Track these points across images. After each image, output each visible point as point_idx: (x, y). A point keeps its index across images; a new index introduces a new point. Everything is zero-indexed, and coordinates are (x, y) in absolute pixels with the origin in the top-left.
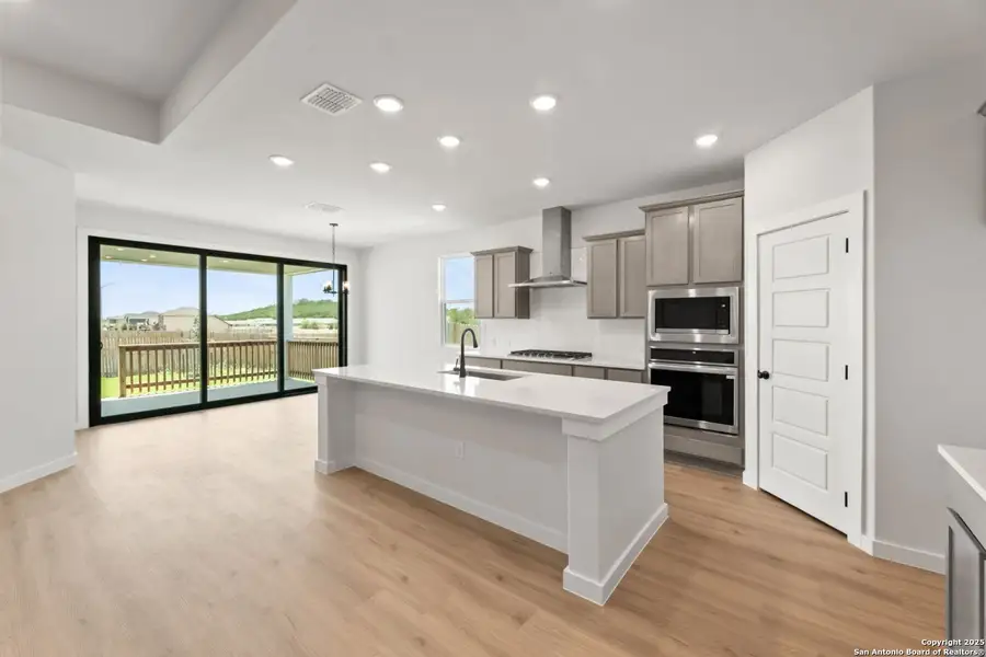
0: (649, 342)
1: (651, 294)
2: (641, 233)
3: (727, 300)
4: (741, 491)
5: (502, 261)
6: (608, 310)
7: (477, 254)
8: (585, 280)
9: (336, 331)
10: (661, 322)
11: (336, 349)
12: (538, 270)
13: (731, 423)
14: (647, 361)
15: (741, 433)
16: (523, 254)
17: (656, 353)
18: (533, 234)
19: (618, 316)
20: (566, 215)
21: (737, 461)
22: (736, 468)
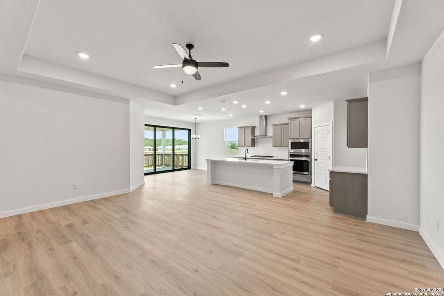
0: (289, 153)
1: (290, 141)
2: (287, 124)
3: (308, 142)
4: (311, 187)
5: (247, 130)
6: (278, 144)
7: (239, 127)
8: (272, 136)
9: (187, 151)
10: (292, 148)
11: (187, 157)
12: (257, 133)
13: (309, 172)
14: (289, 158)
15: (311, 174)
16: (253, 128)
17: (291, 156)
18: (256, 122)
19: (281, 146)
20: (266, 117)
21: (310, 181)
22: (310, 183)
